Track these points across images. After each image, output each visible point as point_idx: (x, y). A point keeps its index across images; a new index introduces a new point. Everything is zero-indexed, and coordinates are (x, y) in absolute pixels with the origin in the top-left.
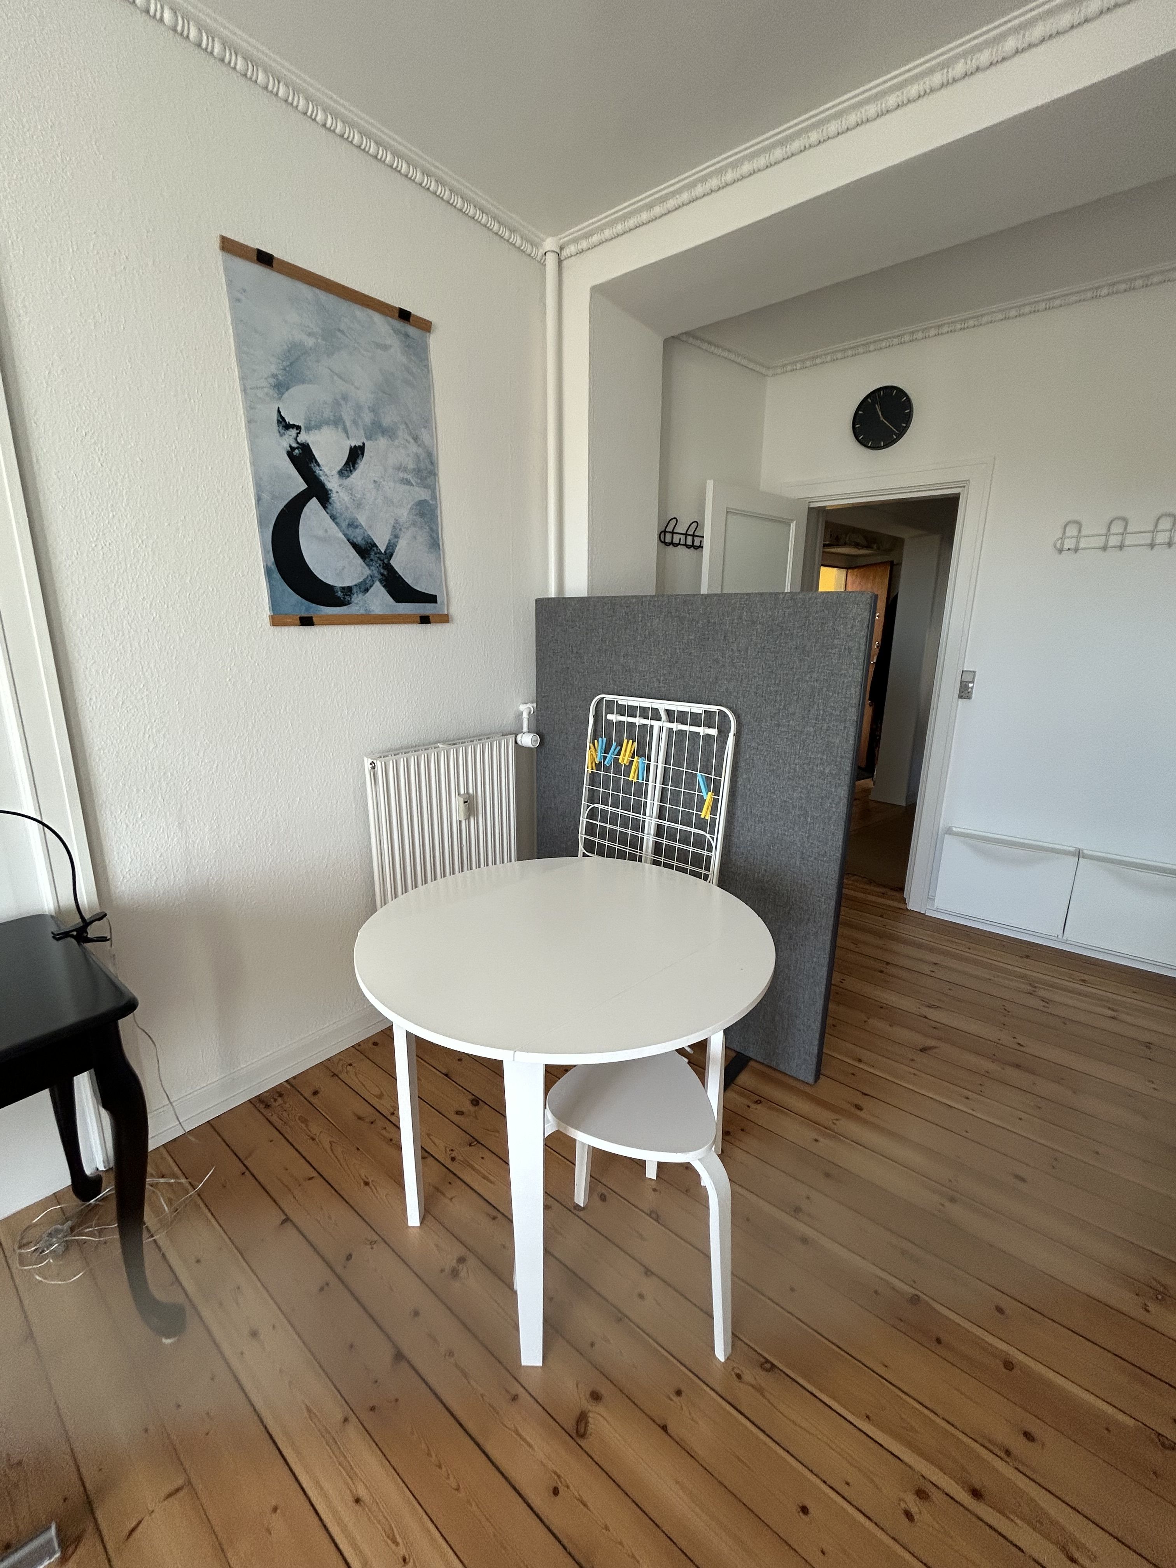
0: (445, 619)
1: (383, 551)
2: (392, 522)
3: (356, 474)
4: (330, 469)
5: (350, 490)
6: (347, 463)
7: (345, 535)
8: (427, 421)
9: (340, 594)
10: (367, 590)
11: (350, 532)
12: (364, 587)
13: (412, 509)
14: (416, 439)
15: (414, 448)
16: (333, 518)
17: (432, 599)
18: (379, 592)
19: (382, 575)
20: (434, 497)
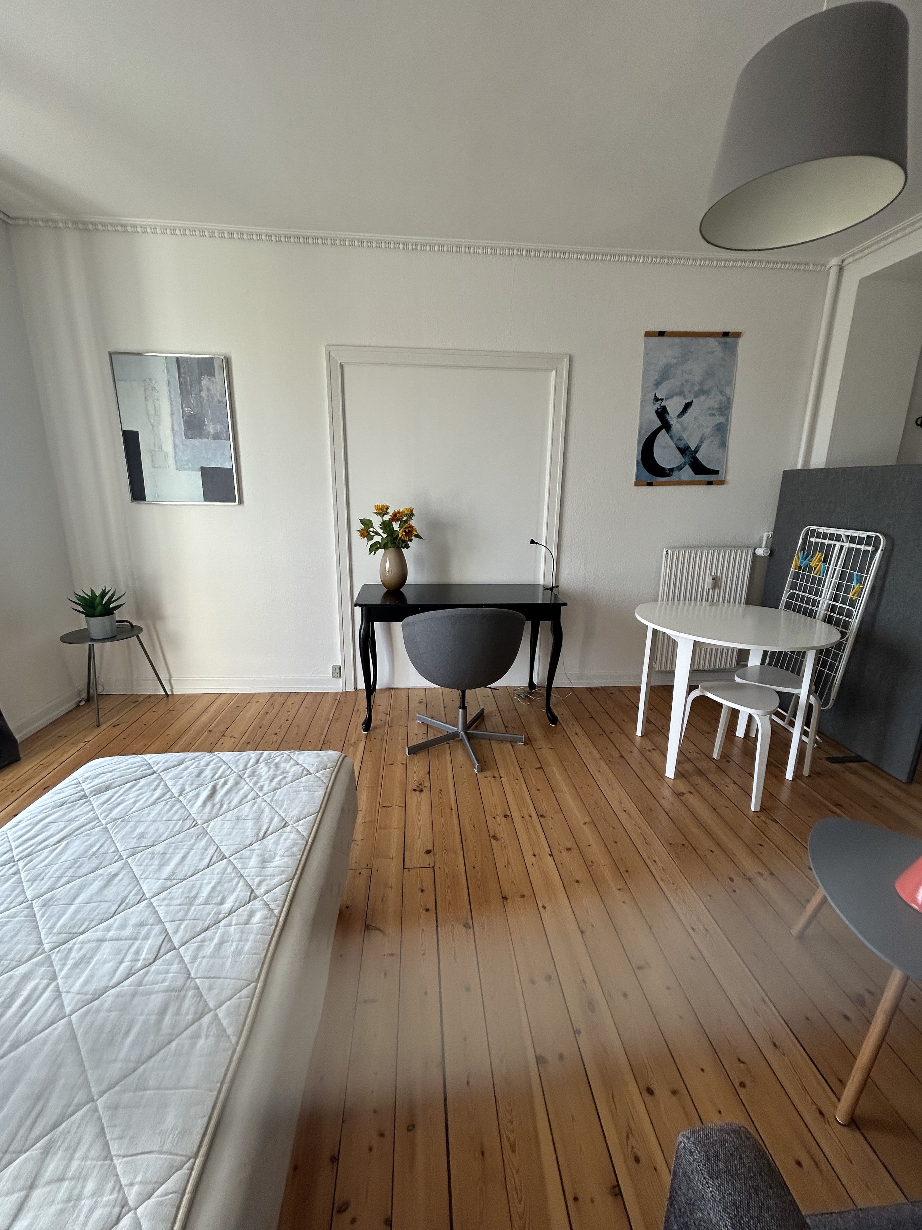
0: (722, 483)
1: (693, 450)
2: (700, 435)
3: (686, 415)
4: (674, 415)
5: (681, 423)
6: (682, 411)
7: (675, 444)
8: (730, 382)
9: (667, 471)
10: (681, 469)
11: (678, 442)
12: (680, 468)
13: (713, 427)
14: (721, 392)
15: (720, 397)
16: (671, 437)
17: (717, 472)
18: (688, 470)
19: (690, 461)
20: (727, 420)
